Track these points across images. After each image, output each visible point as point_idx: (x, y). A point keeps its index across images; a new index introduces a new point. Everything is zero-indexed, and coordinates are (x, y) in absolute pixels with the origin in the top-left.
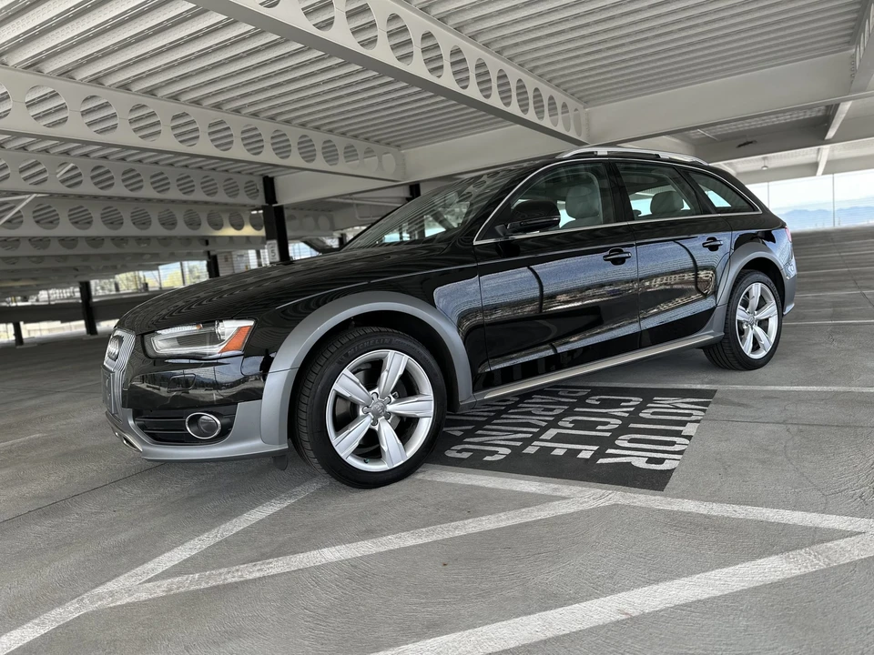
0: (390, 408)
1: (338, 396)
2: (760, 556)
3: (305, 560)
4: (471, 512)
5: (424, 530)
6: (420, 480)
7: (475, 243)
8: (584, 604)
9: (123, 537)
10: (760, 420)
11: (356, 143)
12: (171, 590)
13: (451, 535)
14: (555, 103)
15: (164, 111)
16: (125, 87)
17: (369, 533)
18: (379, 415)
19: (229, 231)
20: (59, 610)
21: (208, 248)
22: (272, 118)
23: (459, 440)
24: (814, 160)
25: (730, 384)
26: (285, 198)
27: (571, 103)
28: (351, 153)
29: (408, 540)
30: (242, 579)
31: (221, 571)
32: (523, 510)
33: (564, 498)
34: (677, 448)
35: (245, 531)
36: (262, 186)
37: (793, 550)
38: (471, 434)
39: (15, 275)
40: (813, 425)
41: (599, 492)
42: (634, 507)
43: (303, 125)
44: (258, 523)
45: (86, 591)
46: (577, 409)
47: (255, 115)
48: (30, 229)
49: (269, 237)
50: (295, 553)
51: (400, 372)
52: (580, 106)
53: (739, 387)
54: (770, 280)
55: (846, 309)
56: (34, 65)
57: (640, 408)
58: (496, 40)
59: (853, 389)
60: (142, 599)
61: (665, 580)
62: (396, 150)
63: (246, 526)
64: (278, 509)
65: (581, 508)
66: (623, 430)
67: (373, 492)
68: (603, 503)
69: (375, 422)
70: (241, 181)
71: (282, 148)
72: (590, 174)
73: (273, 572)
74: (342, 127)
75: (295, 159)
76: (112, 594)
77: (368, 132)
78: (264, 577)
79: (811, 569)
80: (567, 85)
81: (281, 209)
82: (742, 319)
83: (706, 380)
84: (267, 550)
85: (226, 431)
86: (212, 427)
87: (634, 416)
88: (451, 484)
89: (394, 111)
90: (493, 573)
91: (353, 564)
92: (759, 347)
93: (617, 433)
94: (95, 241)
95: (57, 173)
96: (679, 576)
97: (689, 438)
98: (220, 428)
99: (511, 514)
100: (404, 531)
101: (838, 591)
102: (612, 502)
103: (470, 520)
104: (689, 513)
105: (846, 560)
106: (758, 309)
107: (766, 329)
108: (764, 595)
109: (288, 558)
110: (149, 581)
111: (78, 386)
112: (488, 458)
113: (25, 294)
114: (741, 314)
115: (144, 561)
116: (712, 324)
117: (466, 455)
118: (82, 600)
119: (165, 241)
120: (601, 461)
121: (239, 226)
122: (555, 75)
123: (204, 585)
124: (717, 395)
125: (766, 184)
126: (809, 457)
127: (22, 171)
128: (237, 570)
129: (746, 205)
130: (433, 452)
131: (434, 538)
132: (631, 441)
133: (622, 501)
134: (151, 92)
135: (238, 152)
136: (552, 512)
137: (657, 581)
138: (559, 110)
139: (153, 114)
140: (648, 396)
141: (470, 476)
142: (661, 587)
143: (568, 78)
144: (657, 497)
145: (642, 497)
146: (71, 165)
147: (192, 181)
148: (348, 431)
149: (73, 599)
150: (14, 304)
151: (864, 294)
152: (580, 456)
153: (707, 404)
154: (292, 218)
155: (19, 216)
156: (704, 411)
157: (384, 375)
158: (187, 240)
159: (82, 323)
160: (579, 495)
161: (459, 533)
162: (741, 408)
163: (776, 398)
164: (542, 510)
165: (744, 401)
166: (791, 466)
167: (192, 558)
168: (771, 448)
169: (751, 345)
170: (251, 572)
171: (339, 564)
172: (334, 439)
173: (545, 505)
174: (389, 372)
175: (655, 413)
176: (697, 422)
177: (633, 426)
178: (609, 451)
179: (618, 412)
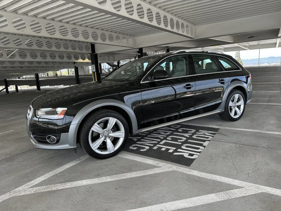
0: (110, 135)
1: (93, 131)
2: (209, 193)
3: (77, 184)
4: (130, 170)
5: (114, 176)
7: (141, 83)
8: (151, 206)
9: (27, 171)
10: (229, 142)
11: (120, 35)
12: (36, 191)
13: (122, 178)
14: (184, 25)
15: (57, 25)
16: (44, 18)
17: (98, 176)
18: (107, 137)
19: (81, 61)
20: (3, 196)
21: (75, 65)
22: (92, 27)
24: (275, 42)
25: (224, 127)
26: (98, 51)
27: (190, 25)
28: (118, 38)
29: (108, 179)
30: (57, 189)
31: (52, 186)
32: (146, 171)
33: (159, 167)
34: (199, 150)
35: (63, 172)
36: (91, 47)
37: (220, 192)
39: (15, 71)
40: (244, 145)
41: (170, 165)
42: (179, 172)
43: (102, 30)
44: (67, 169)
45: (12, 190)
46: (174, 133)
47: (87, 26)
48: (18, 59)
49: (92, 63)
50: (74, 181)
51: (114, 124)
52: (193, 26)
53: (228, 128)
54: (242, 93)
56: (15, 11)
57: (193, 134)
58: (163, 6)
60: (27, 194)
61: (178, 200)
62: (133, 37)
63: (63, 170)
64: (74, 164)
65: (163, 171)
68: (170, 170)
69: (105, 139)
70: (84, 45)
71: (95, 37)
73: (67, 187)
74: (115, 30)
75: (99, 41)
76: (19, 191)
78: (64, 189)
79: (223, 199)
81: (96, 54)
84: (67, 179)
85: (58, 141)
86: (54, 140)
88: (127, 159)
90: (129, 193)
91: (90, 186)
92: (237, 114)
93: (183, 143)
94: (39, 63)
95: (25, 42)
96: (183, 199)
97: (204, 147)
98: (56, 140)
99: (142, 172)
100: (108, 176)
101: (227, 208)
102: (173, 170)
103: (129, 173)
104: (194, 176)
105: (234, 197)
107: (239, 109)
108: (205, 208)
109: (72, 182)
110: (31, 187)
112: (142, 150)
113: (19, 76)
114: (231, 104)
115: (31, 180)
116: (220, 107)
117: (135, 148)
118: (10, 193)
119: (61, 63)
120: (175, 154)
121: (84, 59)
123: (46, 190)
124: (219, 131)
126: (238, 157)
127: (14, 41)
128: (57, 186)
129: (236, 68)
130: (124, 148)
131: (116, 179)
132: (187, 147)
133: (176, 170)
134: (53, 19)
135: (81, 38)
136: (154, 172)
137: (176, 200)
138: (185, 27)
139: (53, 26)
141: (133, 156)
142: (176, 202)
144: (187, 169)
145: (182, 168)
146: (30, 40)
147: (68, 45)
148: (96, 142)
149: (8, 192)
152: (169, 151)
153: (214, 134)
155: (14, 54)
156: (213, 136)
157: (108, 125)
158: (68, 63)
160: (164, 166)
161: (124, 178)
162: (225, 136)
163: (237, 133)
164: (151, 171)
165: (227, 134)
166: (231, 160)
167: (45, 180)
168: (228, 153)
169: (234, 114)
170: (60, 187)
171: (86, 186)
172: (91, 145)
173: (153, 169)
174: (110, 124)
175: (197, 136)
176: (209, 141)
177: (189, 141)
178: (179, 150)
179: (186, 135)
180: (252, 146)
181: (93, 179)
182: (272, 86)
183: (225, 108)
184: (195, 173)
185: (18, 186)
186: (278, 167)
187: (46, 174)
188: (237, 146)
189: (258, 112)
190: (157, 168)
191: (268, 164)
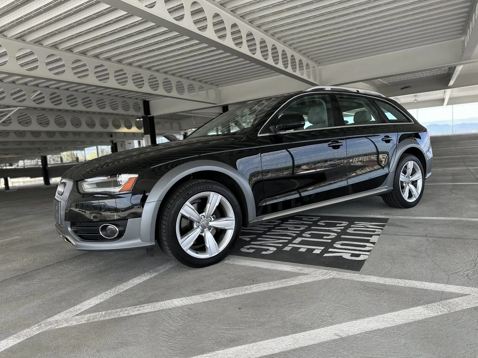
0: (211, 224)
1: (183, 216)
2: (413, 306)
3: (163, 305)
4: (255, 281)
5: (228, 290)
6: (227, 264)
7: (259, 135)
8: (316, 330)
9: (63, 292)
10: (413, 235)
11: (194, 83)
12: (89, 320)
13: (243, 293)
14: (302, 63)
15: (90, 63)
16: (70, 50)
17: (199, 291)
18: (205, 228)
19: (124, 130)
20: (27, 330)
21: (112, 139)
22: (149, 69)
23: (248, 243)
24: (442, 97)
25: (395, 215)
26: (155, 112)
27: (311, 63)
28: (191, 88)
29: (220, 295)
30: (129, 315)
31: (117, 310)
32: (283, 280)
33: (306, 274)
34: (367, 249)
35: (130, 290)
36: (143, 105)
37: (430, 303)
38: (255, 240)
39: (6, 151)
40: (441, 238)
41: (325, 271)
42: (343, 280)
43: (166, 73)
44: (137, 285)
45: (43, 320)
46: (312, 228)
47: (140, 66)
48: (15, 126)
49: (145, 133)
50: (158, 301)
51: (217, 204)
52: (316, 65)
53: (401, 217)
54: (418, 159)
55: (459, 177)
56: (21, 37)
57: (347, 227)
58: (271, 29)
59: (463, 219)
60: (73, 324)
61: (360, 318)
62: (216, 87)
63: (131, 286)
64: (148, 278)
65: (314, 280)
66: (338, 238)
67: (201, 269)
68: (327, 277)
69: (203, 231)
70: (131, 103)
71: (154, 85)
72: (321, 100)
73: (146, 311)
74: (187, 74)
75: (161, 91)
76: (57, 322)
77: (201, 77)
78: (141, 314)
79: (440, 314)
80: (309, 54)
81: (152, 118)
82: (403, 180)
83: (383, 213)
84: (142, 299)
85: (121, 234)
86: (113, 232)
87: (344, 232)
88: (244, 266)
89: (216, 66)
90: (266, 314)
91: (189, 308)
92: (412, 196)
93: (334, 240)
94: (50, 134)
95: (32, 96)
96: (367, 316)
97: (374, 243)
98: (118, 233)
99: (277, 282)
100: (217, 291)
101: (455, 325)
102: (331, 277)
103: (254, 285)
104: (374, 283)
105: (458, 309)
106: (412, 175)
107: (416, 186)
108: (414, 327)
109: (154, 304)
110: (77, 315)
111: (39, 212)
112: (264, 253)
113: (11, 162)
114: (402, 178)
115: (75, 305)
116: (386, 182)
117: (251, 251)
118: (40, 325)
119: (89, 134)
120: (325, 255)
121: (129, 127)
122: (302, 48)
123: (107, 318)
124: (389, 221)
125: (416, 109)
126: (439, 254)
127: (12, 95)
128: (126, 310)
129: (405, 119)
130: (234, 249)
131: (234, 294)
132: (342, 245)
133: (337, 276)
134: (84, 53)
135: (130, 86)
136: (299, 282)
137: (356, 319)
138: (305, 67)
139: (84, 65)
140: (352, 221)
141: (253, 262)
142: (358, 322)
143: (310, 50)
144: (356, 275)
145: (348, 274)
146: (39, 92)
147: (105, 102)
148: (188, 236)
149: (35, 324)
150: (5, 168)
151: (469, 170)
152: (314, 252)
153: (383, 226)
154: (159, 123)
155: (9, 119)
156: (382, 229)
157: (208, 205)
158: (101, 134)
159: (42, 178)
160: (314, 273)
161: (248, 292)
162: (402, 228)
163: (421, 223)
164: (293, 280)
165: (404, 224)
166: (429, 259)
167: (101, 303)
168: (418, 249)
169: (408, 195)
170: (134, 311)
171: (182, 307)
172: (180, 240)
173: (295, 278)
174: (210, 204)
175: (355, 230)
176: (378, 235)
177: (343, 237)
178: (330, 250)
179: (335, 229)
180: (455, 238)
181: (191, 297)
182: (450, 161)
183: (394, 184)
185: (52, 314)
187: (101, 295)
188: (429, 240)
189: (442, 195)
190: (302, 276)
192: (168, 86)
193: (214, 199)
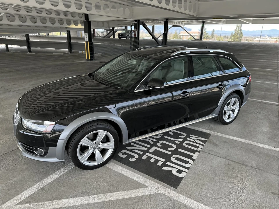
0: (99, 146)
1: (81, 145)
3: (64, 203)
4: (117, 189)
5: (101, 195)
6: (107, 167)
7: (135, 92)
10: (218, 155)
13: (109, 199)
17: (85, 193)
18: (96, 149)
23: (125, 148)
25: (216, 132)
26: (91, 19)
27: (193, 1)
29: (95, 199)
32: (133, 191)
33: (147, 187)
34: (188, 166)
35: (50, 184)
36: (84, 16)
38: (129, 144)
40: (233, 161)
41: (158, 185)
42: (165, 196)
44: (55, 180)
46: (165, 137)
50: (62, 199)
51: (104, 137)
52: (197, 2)
53: (219, 134)
55: (269, 93)
57: (185, 140)
63: (51, 181)
64: (62, 174)
65: (150, 193)
66: (175, 152)
68: (157, 191)
69: (94, 151)
73: (54, 207)
82: (226, 110)
84: (54, 195)
91: (77, 208)
92: (230, 118)
93: (173, 153)
97: (193, 160)
98: (43, 153)
99: (129, 192)
100: (95, 194)
102: (160, 192)
103: (116, 193)
104: (180, 202)
106: (233, 105)
107: (234, 112)
109: (59, 201)
110: (18, 204)
111: (18, 89)
112: (131, 160)
114: (226, 108)
116: (215, 112)
117: (124, 156)
120: (164, 168)
121: (77, 25)
124: (211, 137)
126: (226, 179)
128: (44, 204)
131: (103, 200)
132: (177, 159)
133: (163, 192)
136: (141, 193)
138: (188, 4)
141: (122, 168)
144: (174, 192)
145: (169, 191)
148: (84, 155)
152: (158, 164)
153: (204, 142)
156: (203, 145)
157: (98, 138)
159: (26, 47)
160: (151, 186)
161: (111, 199)
162: (215, 146)
163: (228, 143)
164: (138, 192)
165: (217, 143)
166: (219, 183)
167: (32, 195)
168: (216, 171)
169: (227, 117)
170: (47, 206)
171: (72, 207)
172: (79, 158)
173: (140, 189)
174: (99, 137)
175: (188, 144)
176: (199, 152)
177: (179, 150)
178: (168, 163)
179: (177, 141)
180: (241, 164)
181: (80, 198)
182: (269, 74)
183: (219, 113)
184: (182, 199)
185: (6, 201)
186: (264, 197)
187: (34, 186)
188: (226, 163)
189: (251, 113)
190: (143, 189)
191: (254, 193)
192: (98, 7)
193: (102, 134)
